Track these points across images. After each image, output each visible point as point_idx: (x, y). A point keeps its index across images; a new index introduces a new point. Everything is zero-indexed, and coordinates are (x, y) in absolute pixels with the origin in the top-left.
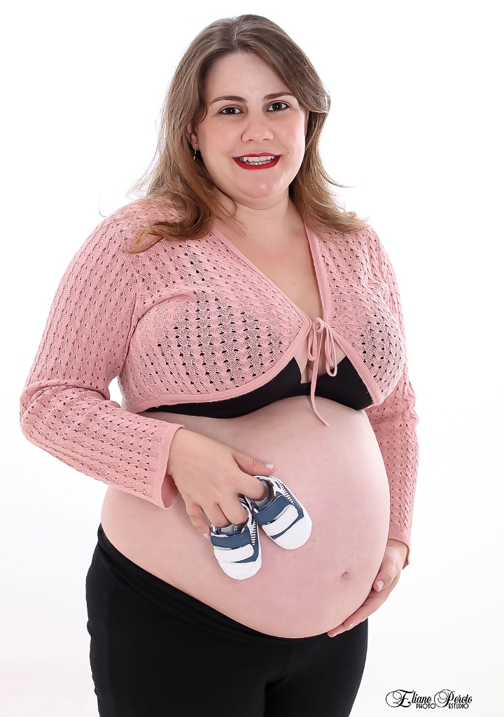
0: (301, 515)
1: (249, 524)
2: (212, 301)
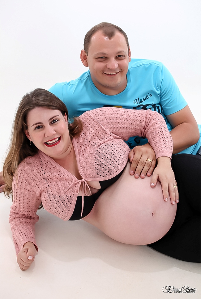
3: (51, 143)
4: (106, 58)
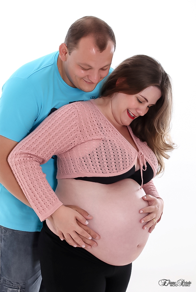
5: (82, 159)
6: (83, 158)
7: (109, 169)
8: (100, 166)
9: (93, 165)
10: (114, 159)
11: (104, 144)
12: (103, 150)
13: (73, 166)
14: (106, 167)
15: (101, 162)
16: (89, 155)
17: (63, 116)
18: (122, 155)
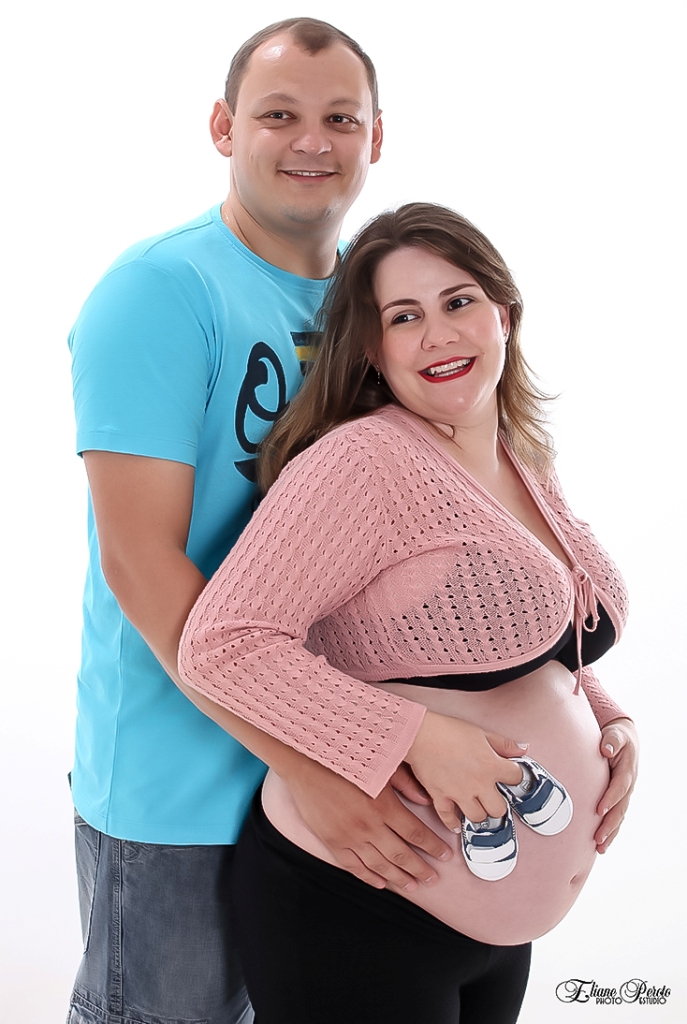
0: (565, 797)
1: (510, 817)
2: (485, 554)
3: (442, 373)
4: (293, 118)
5: (399, 619)
6: (404, 617)
7: (495, 649)
8: (465, 640)
9: (440, 639)
10: (511, 615)
11: (471, 565)
12: (469, 587)
13: (371, 642)
14: (486, 642)
15: (468, 629)
16: (425, 606)
17: (328, 481)
18: (534, 598)
